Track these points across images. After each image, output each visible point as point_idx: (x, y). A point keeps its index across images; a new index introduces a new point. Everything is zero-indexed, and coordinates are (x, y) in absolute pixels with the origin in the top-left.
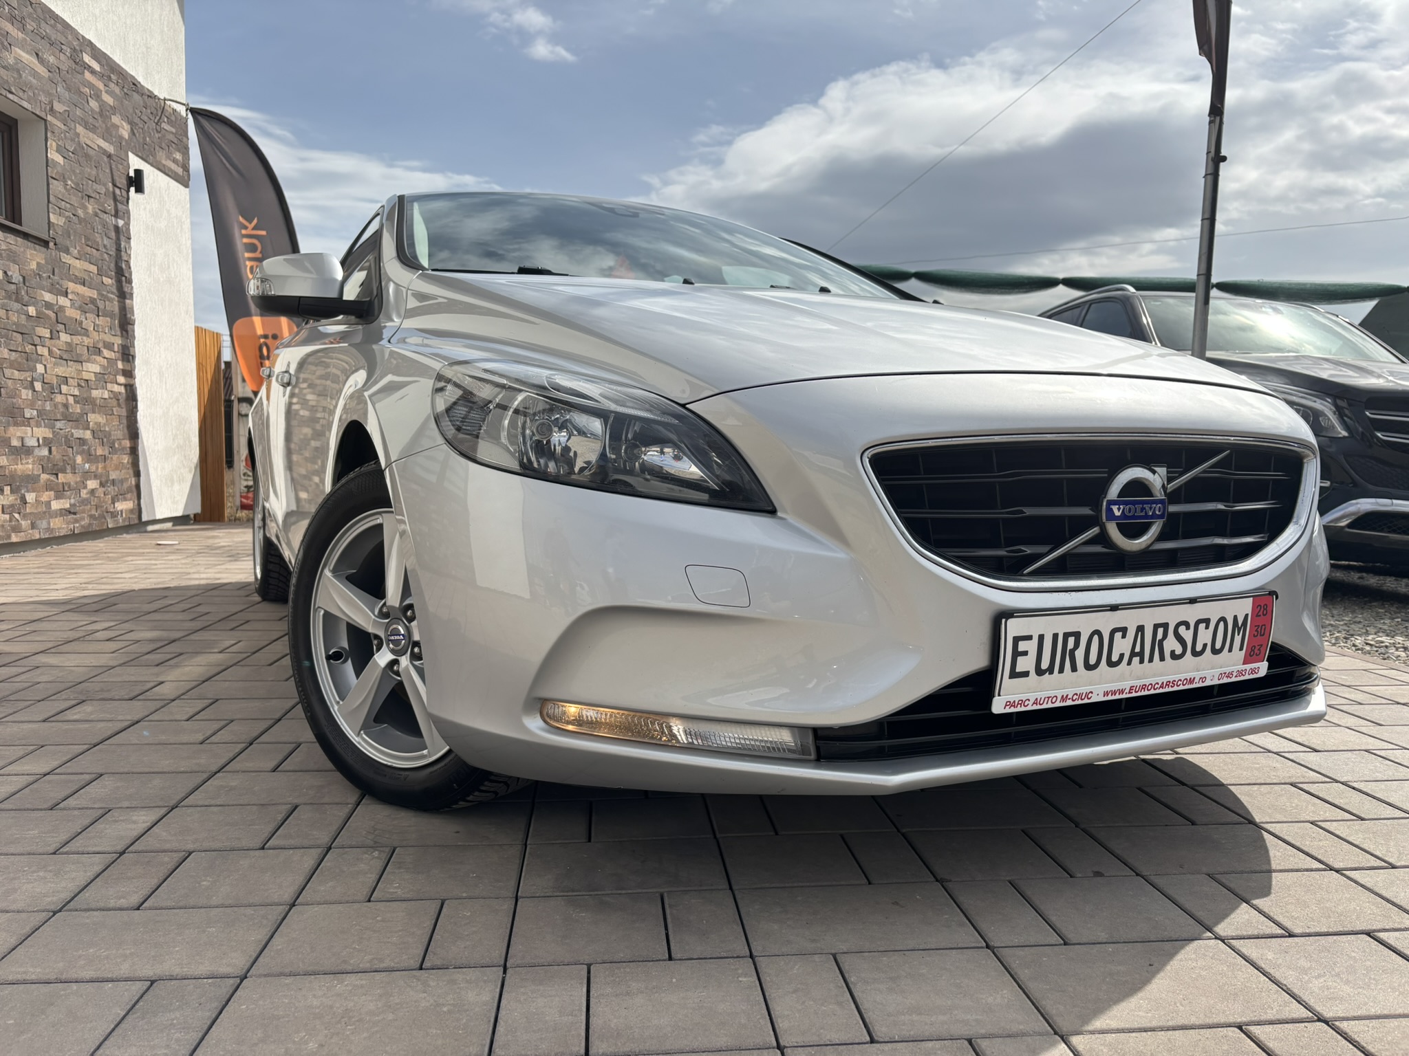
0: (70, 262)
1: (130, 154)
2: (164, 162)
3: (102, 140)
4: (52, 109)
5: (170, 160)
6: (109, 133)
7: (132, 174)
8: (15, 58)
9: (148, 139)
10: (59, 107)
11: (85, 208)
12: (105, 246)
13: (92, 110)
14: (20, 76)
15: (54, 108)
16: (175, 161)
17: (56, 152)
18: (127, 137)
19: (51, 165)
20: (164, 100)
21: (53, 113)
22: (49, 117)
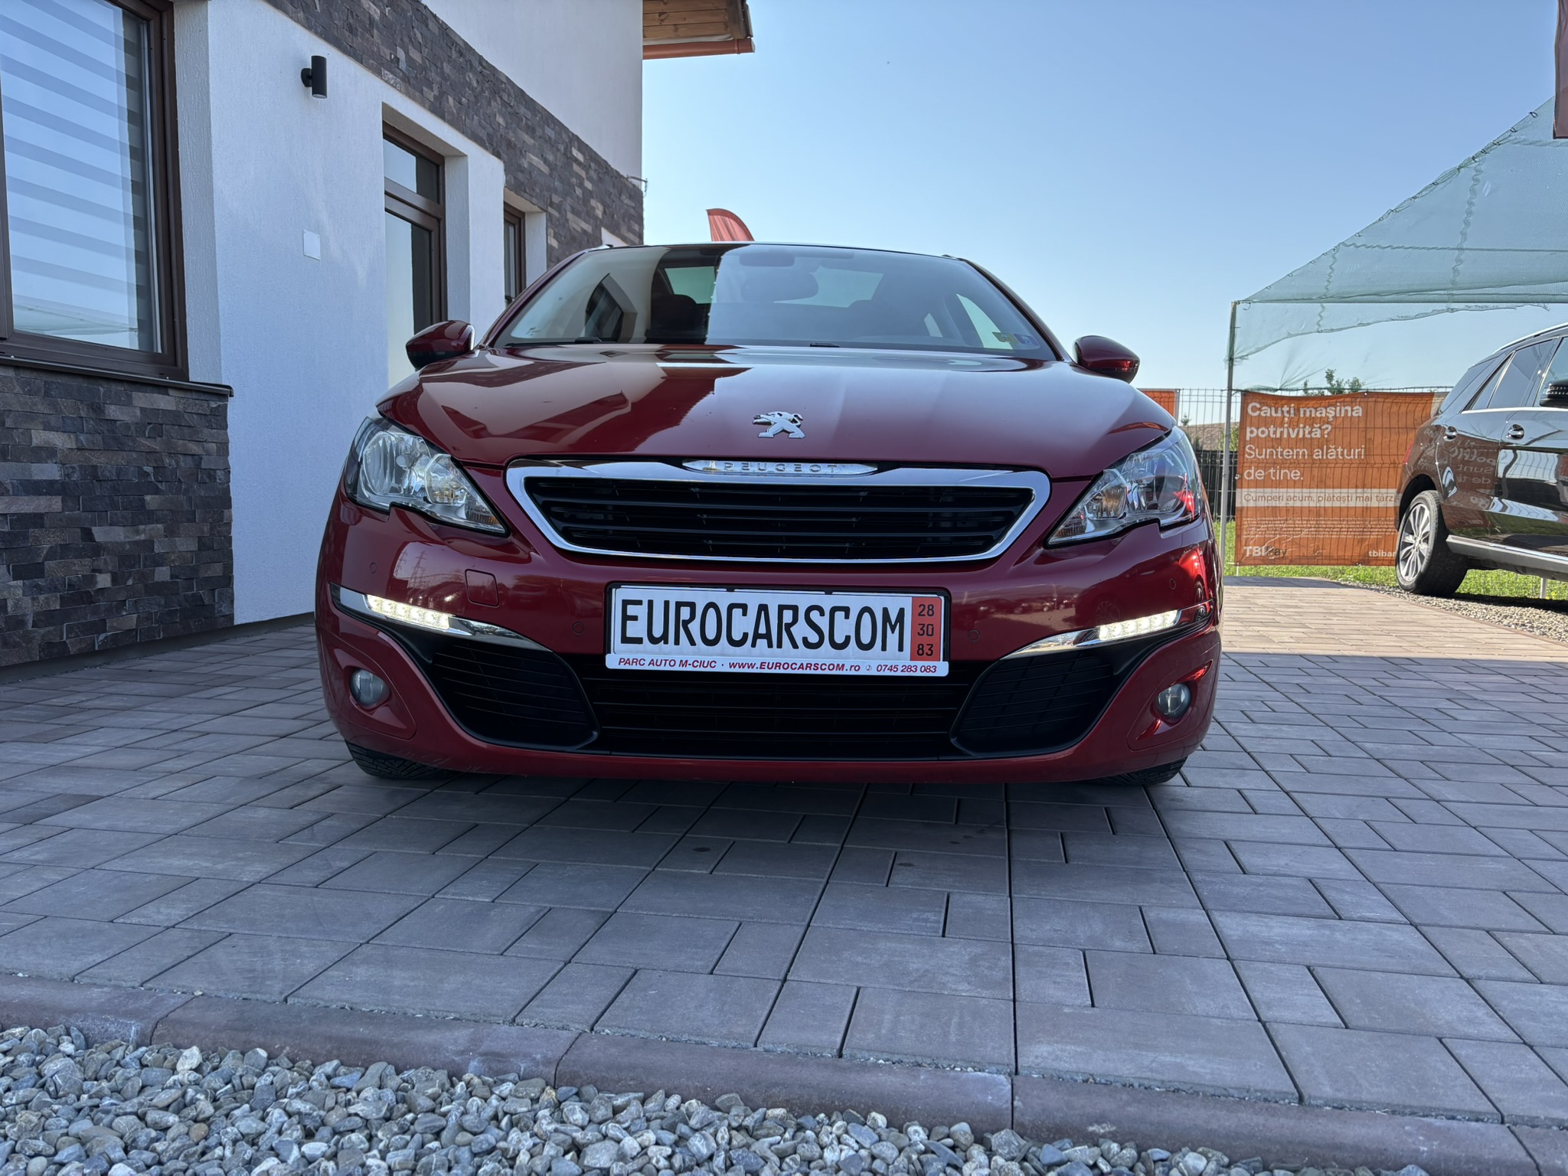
1: (604, 231)
2: (625, 235)
3: (583, 223)
4: (551, 202)
5: (630, 232)
6: (589, 215)
8: (528, 163)
9: (615, 216)
10: (556, 199)
13: (578, 197)
14: (531, 176)
15: (553, 200)
16: (634, 232)
17: (555, 237)
18: (600, 216)
19: (550, 249)
20: (627, 179)
21: (551, 204)
22: (550, 209)
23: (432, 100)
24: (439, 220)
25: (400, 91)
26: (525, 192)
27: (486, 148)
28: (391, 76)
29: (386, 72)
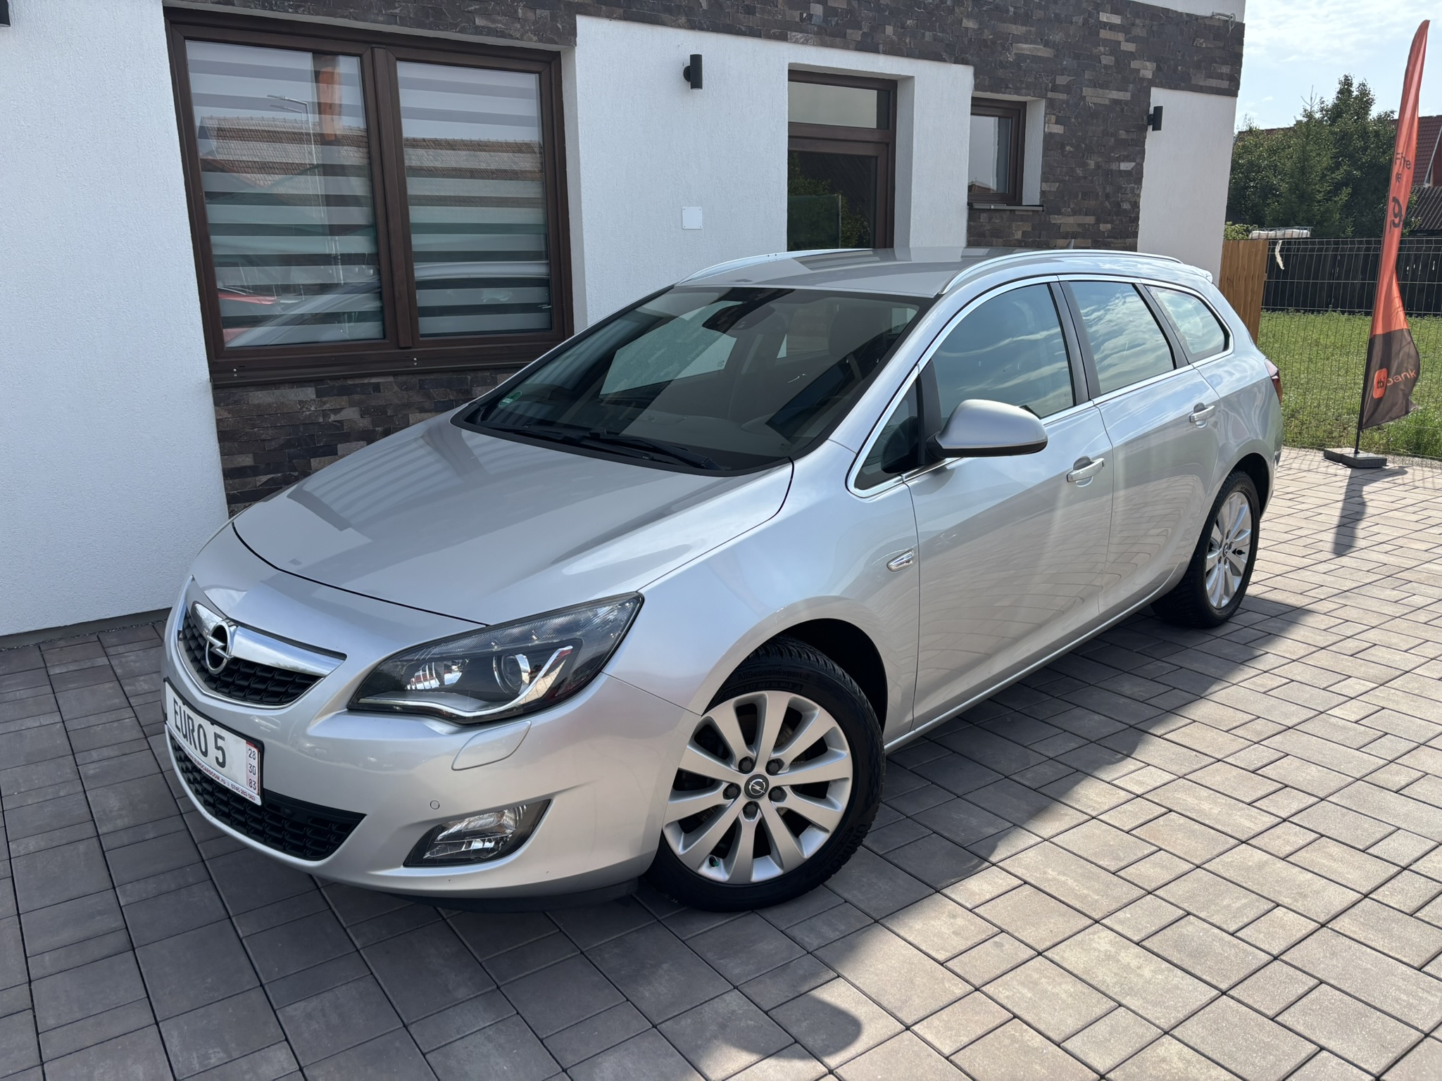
0: (1059, 222)
1: (1154, 91)
2: (1201, 83)
3: (1114, 92)
4: (1054, 86)
5: (1211, 77)
6: (1126, 81)
7: (1151, 111)
8: (1016, 54)
9: (1180, 68)
10: (1061, 81)
11: (1084, 165)
12: (1107, 196)
13: (1106, 67)
14: (1019, 67)
15: (1057, 83)
16: (1220, 77)
17: (1056, 124)
18: (1149, 76)
19: (1048, 138)
20: (1211, 17)
21: (1055, 89)
22: (1050, 95)
23: (859, 39)
24: (887, 145)
25: (814, 45)
26: (1007, 87)
27: (944, 61)
28: (800, 35)
29: (794, 34)
